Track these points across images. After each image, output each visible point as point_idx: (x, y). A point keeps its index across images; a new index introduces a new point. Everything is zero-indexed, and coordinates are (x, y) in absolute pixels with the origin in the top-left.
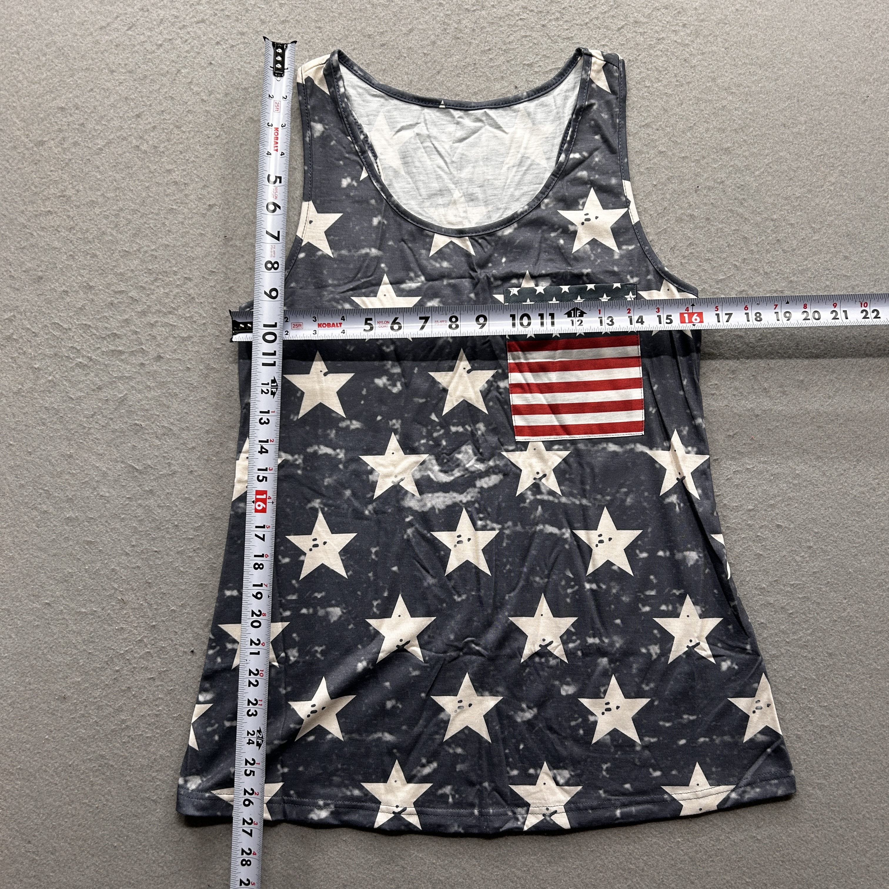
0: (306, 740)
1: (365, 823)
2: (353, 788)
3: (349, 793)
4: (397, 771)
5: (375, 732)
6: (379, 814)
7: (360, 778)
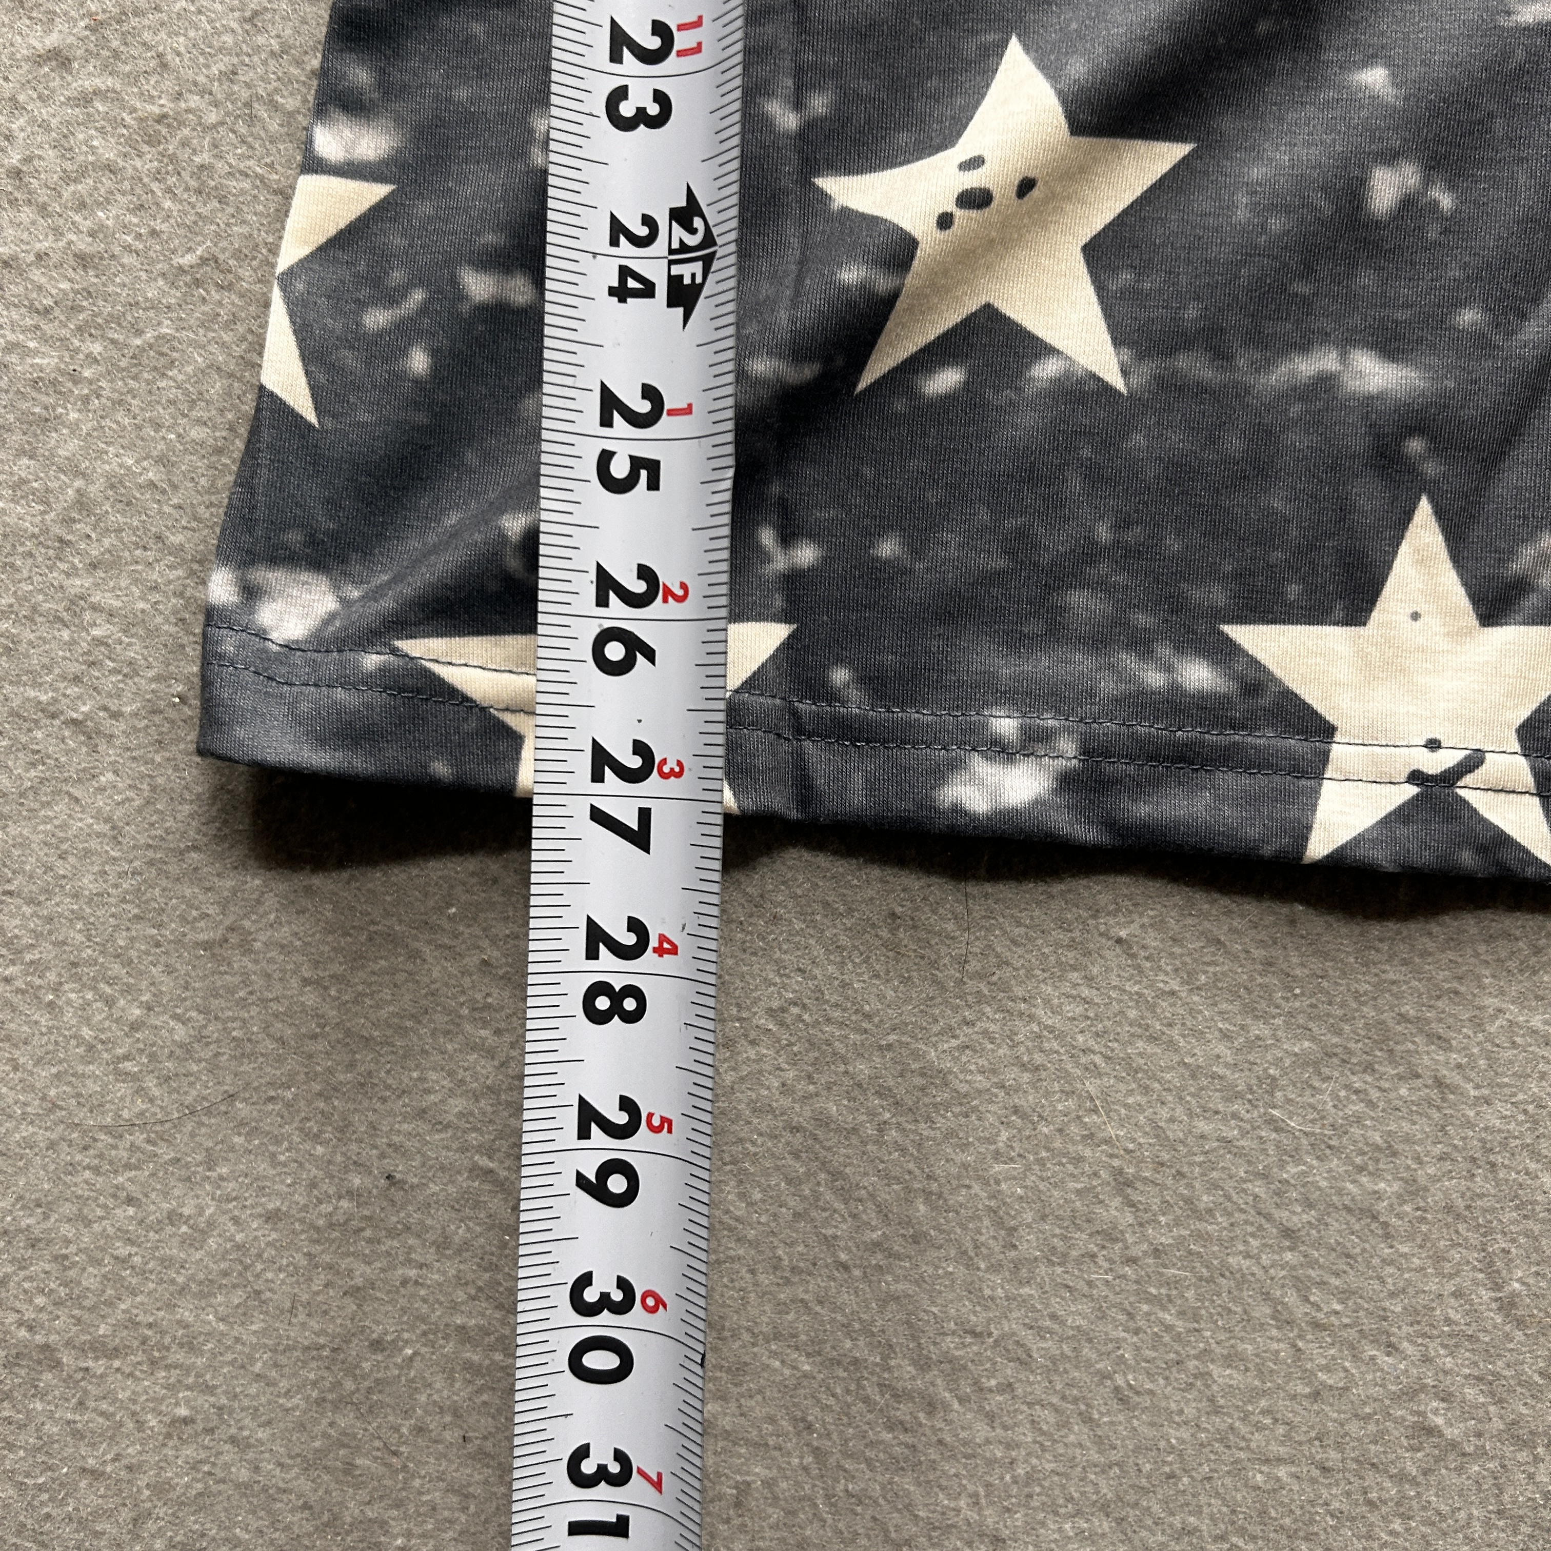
0: (913, 394)
1: (1253, 832)
2: (1180, 649)
3: (1155, 679)
4: (1421, 561)
5: (1304, 346)
6: (1328, 789)
7: (1219, 596)
